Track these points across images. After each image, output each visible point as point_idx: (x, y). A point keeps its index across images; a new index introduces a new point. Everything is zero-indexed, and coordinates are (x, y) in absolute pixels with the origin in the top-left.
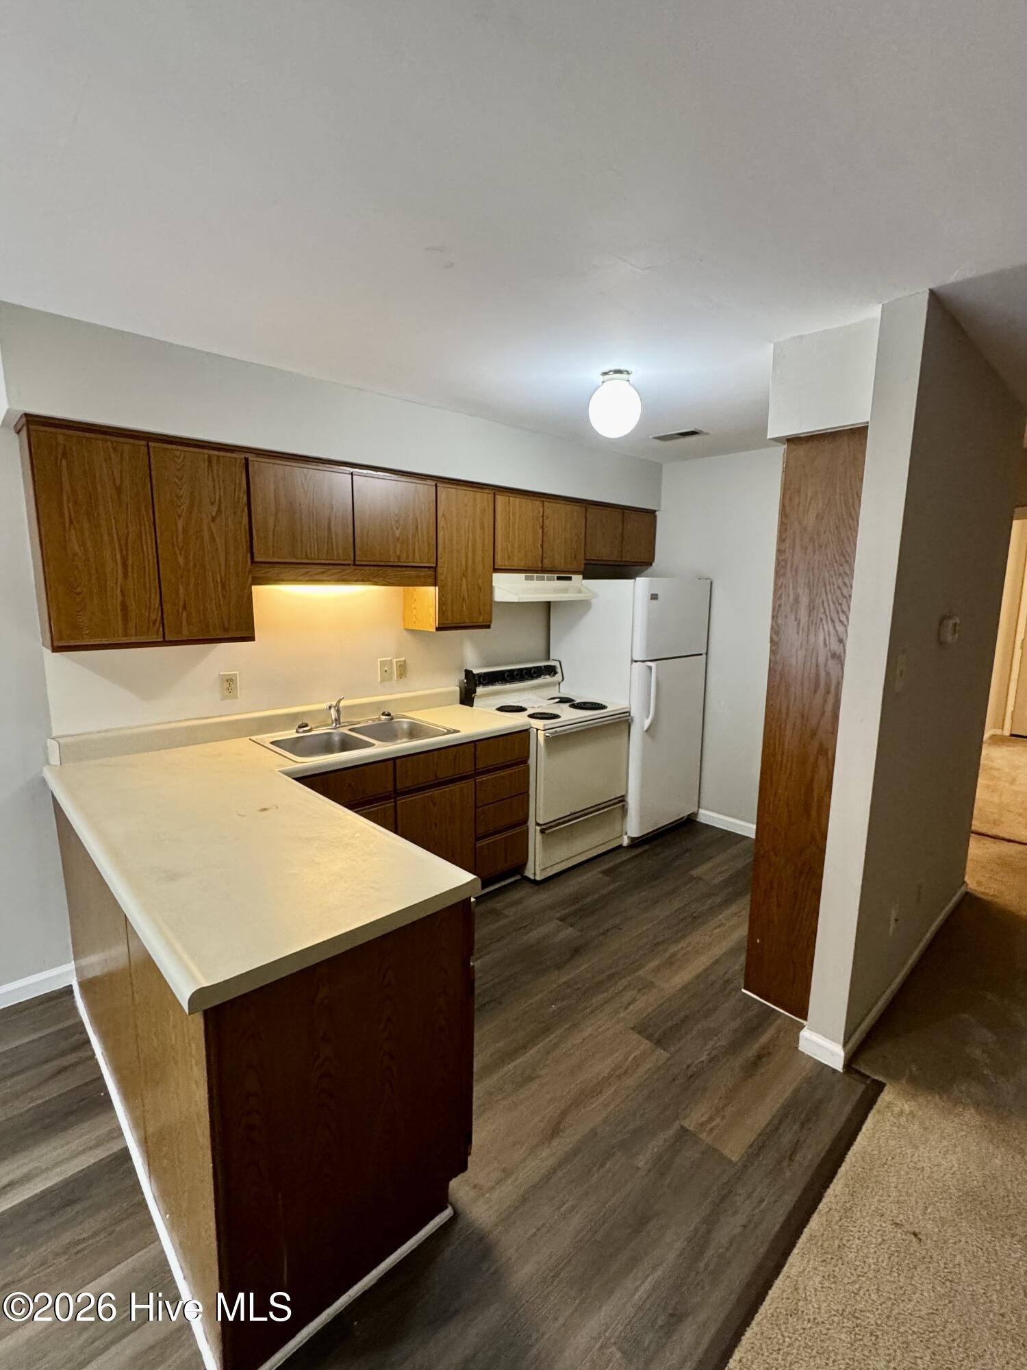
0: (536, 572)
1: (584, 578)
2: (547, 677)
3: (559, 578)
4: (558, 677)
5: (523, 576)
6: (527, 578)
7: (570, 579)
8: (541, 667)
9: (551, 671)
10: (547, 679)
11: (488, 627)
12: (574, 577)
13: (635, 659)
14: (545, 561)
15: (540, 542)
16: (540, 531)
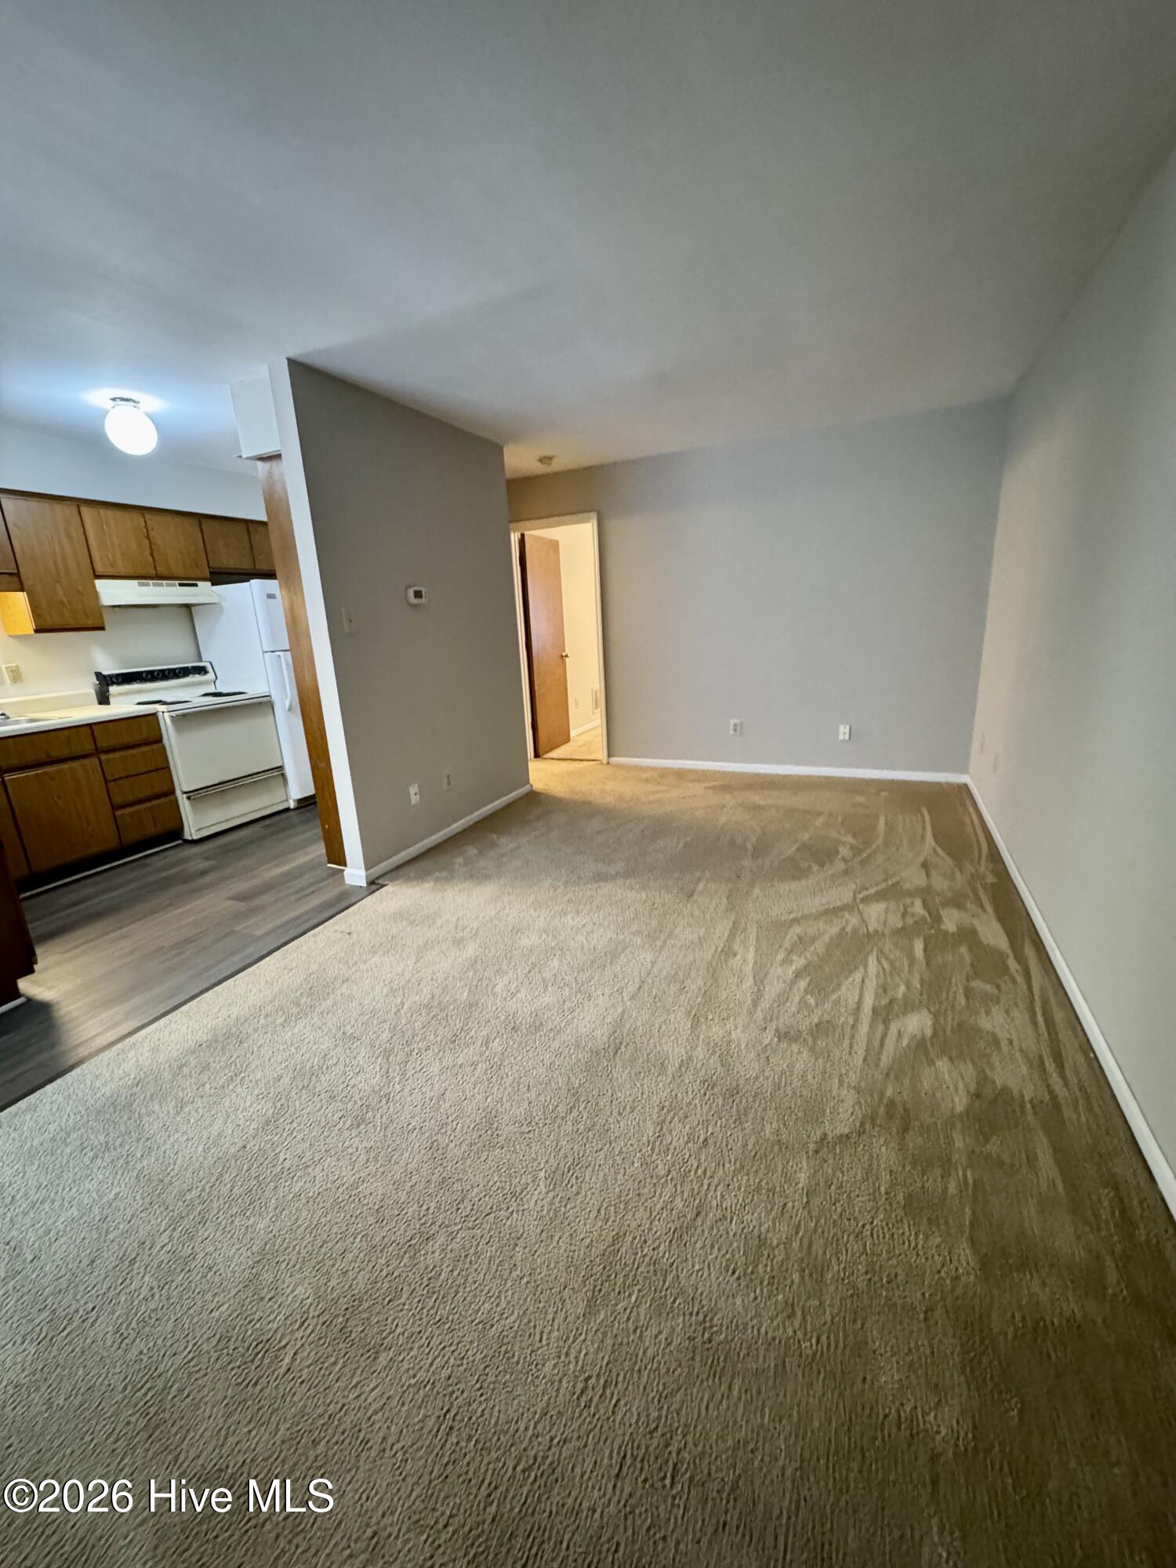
0: (151, 578)
1: (213, 585)
2: (197, 676)
3: (180, 585)
4: (210, 676)
5: (135, 582)
6: (140, 585)
7: (196, 585)
8: (188, 668)
9: (202, 670)
10: (197, 678)
11: (102, 628)
12: (199, 583)
13: (265, 650)
14: (159, 568)
15: (148, 551)
16: (147, 542)
